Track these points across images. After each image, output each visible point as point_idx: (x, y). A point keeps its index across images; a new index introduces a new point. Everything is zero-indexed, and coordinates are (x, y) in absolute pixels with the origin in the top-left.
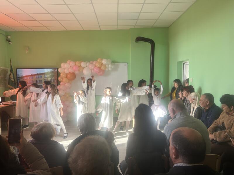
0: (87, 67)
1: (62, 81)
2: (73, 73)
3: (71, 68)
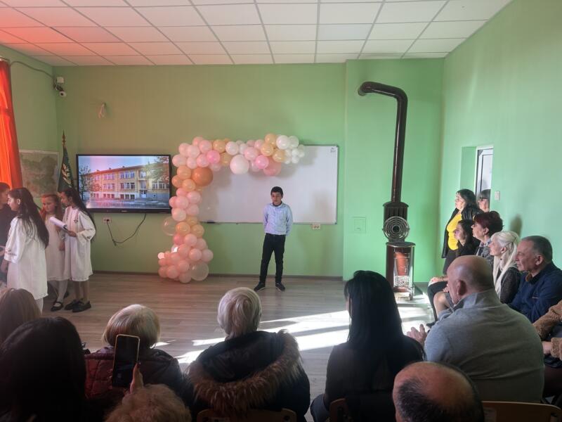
0: (239, 154)
1: (181, 187)
2: (207, 169)
3: (201, 155)
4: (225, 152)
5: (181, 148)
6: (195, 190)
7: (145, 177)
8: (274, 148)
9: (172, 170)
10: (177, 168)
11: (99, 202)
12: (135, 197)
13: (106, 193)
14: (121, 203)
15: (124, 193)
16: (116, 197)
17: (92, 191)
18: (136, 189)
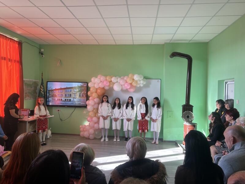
0: (117, 82)
1: (92, 96)
2: (103, 88)
3: (101, 83)
4: (111, 81)
6: (98, 97)
7: (76, 92)
8: (133, 80)
10: (90, 88)
11: (55, 102)
14: (65, 103)
17: (53, 97)
18: (72, 97)
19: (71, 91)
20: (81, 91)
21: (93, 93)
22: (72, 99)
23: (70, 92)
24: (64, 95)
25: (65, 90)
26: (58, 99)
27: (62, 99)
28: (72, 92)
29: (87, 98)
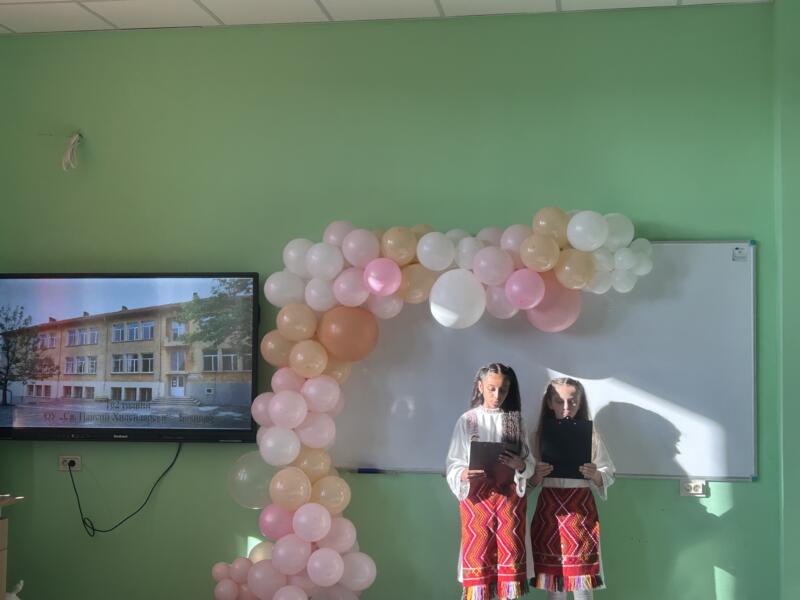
0: (454, 266)
1: (287, 365)
2: (364, 311)
3: (349, 275)
4: (415, 261)
5: (291, 253)
6: (328, 372)
7: (183, 338)
8: (561, 249)
9: (260, 315)
10: (275, 310)
11: (50, 408)
12: (154, 395)
13: (73, 383)
14: (111, 412)
15: (124, 385)
16: (99, 393)
17: (34, 377)
18: (156, 371)
19: (150, 335)
20: (213, 332)
21: (293, 343)
22: (159, 389)
23: (146, 339)
24: (104, 362)
25: (113, 330)
26: (67, 389)
27: (90, 390)
28: (157, 339)
29: (260, 377)
